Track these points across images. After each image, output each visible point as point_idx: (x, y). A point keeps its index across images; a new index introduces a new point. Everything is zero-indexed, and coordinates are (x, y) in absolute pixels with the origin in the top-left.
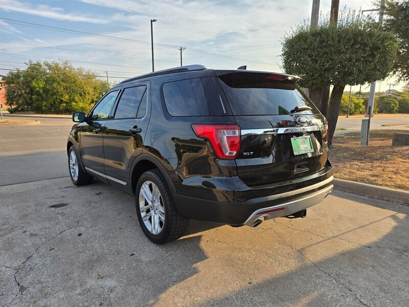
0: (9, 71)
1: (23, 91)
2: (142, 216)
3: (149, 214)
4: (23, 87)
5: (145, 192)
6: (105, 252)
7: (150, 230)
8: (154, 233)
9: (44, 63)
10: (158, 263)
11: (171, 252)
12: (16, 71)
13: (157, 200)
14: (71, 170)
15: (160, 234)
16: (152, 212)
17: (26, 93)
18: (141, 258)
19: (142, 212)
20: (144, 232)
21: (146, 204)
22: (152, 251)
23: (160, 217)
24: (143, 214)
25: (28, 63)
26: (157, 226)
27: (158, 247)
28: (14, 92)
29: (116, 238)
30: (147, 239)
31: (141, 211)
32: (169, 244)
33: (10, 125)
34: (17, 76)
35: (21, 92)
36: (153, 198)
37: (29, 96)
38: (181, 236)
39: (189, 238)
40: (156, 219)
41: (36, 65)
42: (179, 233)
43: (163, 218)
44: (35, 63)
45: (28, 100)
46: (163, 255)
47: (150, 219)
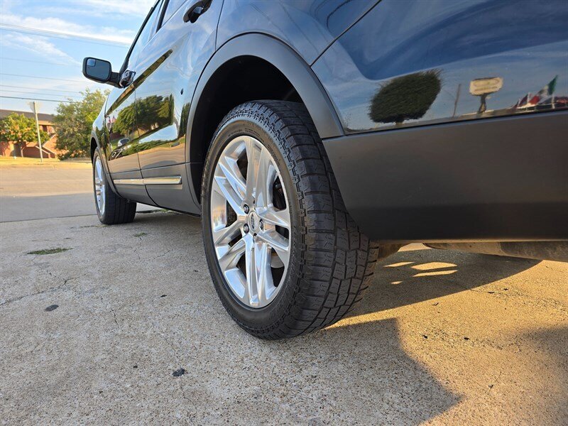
0: (59, 103)
1: (76, 130)
2: (219, 258)
3: (237, 246)
4: (76, 123)
5: (229, 187)
6: (97, 359)
8: (253, 303)
9: (104, 91)
10: (270, 411)
11: (313, 370)
12: (69, 104)
13: (261, 194)
14: (98, 196)
15: (273, 304)
16: (247, 239)
17: (79, 131)
19: (220, 244)
20: (225, 303)
21: (231, 217)
22: (247, 363)
23: (273, 252)
24: (220, 251)
25: (84, 92)
26: (264, 280)
27: (266, 350)
28: (65, 130)
29: (145, 318)
30: (231, 324)
31: (215, 240)
32: (299, 339)
33: (51, 167)
34: (70, 110)
35: (73, 130)
36: (250, 191)
37: (84, 135)
38: (342, 317)
39: (359, 325)
40: (259, 262)
41: (95, 95)
42: (340, 302)
43: (284, 250)
44: (94, 92)
45: (83, 141)
46: (283, 377)
47: (241, 264)
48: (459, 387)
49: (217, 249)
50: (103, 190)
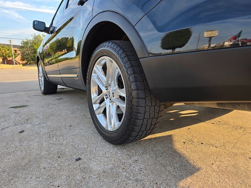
0: (22, 40)
1: (30, 52)
2: (95, 109)
3: (103, 104)
4: (29, 49)
5: (98, 78)
6: (42, 154)
7: (104, 126)
8: (110, 129)
9: (42, 35)
10: (118, 175)
11: (136, 158)
12: (26, 41)
13: (113, 82)
14: (40, 82)
15: (118, 129)
16: (107, 101)
18: (91, 165)
19: (95, 103)
20: (98, 129)
21: (100, 92)
22: (108, 155)
23: (118, 107)
24: (95, 107)
25: (33, 35)
26: (114, 119)
27: (116, 149)
28: (25, 52)
29: (63, 136)
30: (100, 138)
31: (93, 102)
32: (130, 144)
33: (19, 69)
34: (27, 43)
35: (28, 52)
36: (108, 80)
37: (33, 54)
38: (149, 135)
39: (156, 138)
40: (112, 111)
41: (38, 36)
42: (148, 128)
43: (123, 106)
45: (33, 57)
46: (123, 161)
47: (104, 112)
48: (199, 164)
49: (94, 105)
50: (43, 79)
